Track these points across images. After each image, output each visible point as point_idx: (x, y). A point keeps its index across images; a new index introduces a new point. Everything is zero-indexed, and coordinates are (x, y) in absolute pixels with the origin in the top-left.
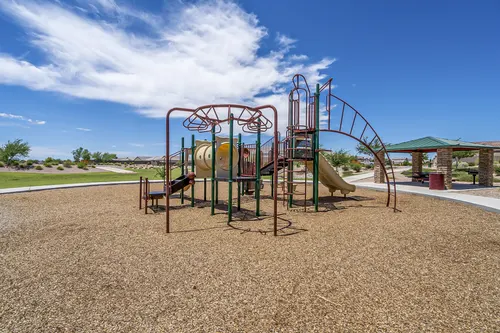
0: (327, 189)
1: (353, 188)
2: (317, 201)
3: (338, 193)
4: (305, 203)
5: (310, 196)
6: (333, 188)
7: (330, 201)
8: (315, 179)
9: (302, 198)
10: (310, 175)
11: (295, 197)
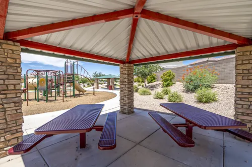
0: (78, 92)
1: (86, 91)
2: (74, 96)
3: (81, 93)
4: (70, 96)
5: (72, 94)
6: (80, 91)
7: (79, 95)
8: (74, 89)
9: (69, 95)
10: (72, 88)
11: (67, 95)
